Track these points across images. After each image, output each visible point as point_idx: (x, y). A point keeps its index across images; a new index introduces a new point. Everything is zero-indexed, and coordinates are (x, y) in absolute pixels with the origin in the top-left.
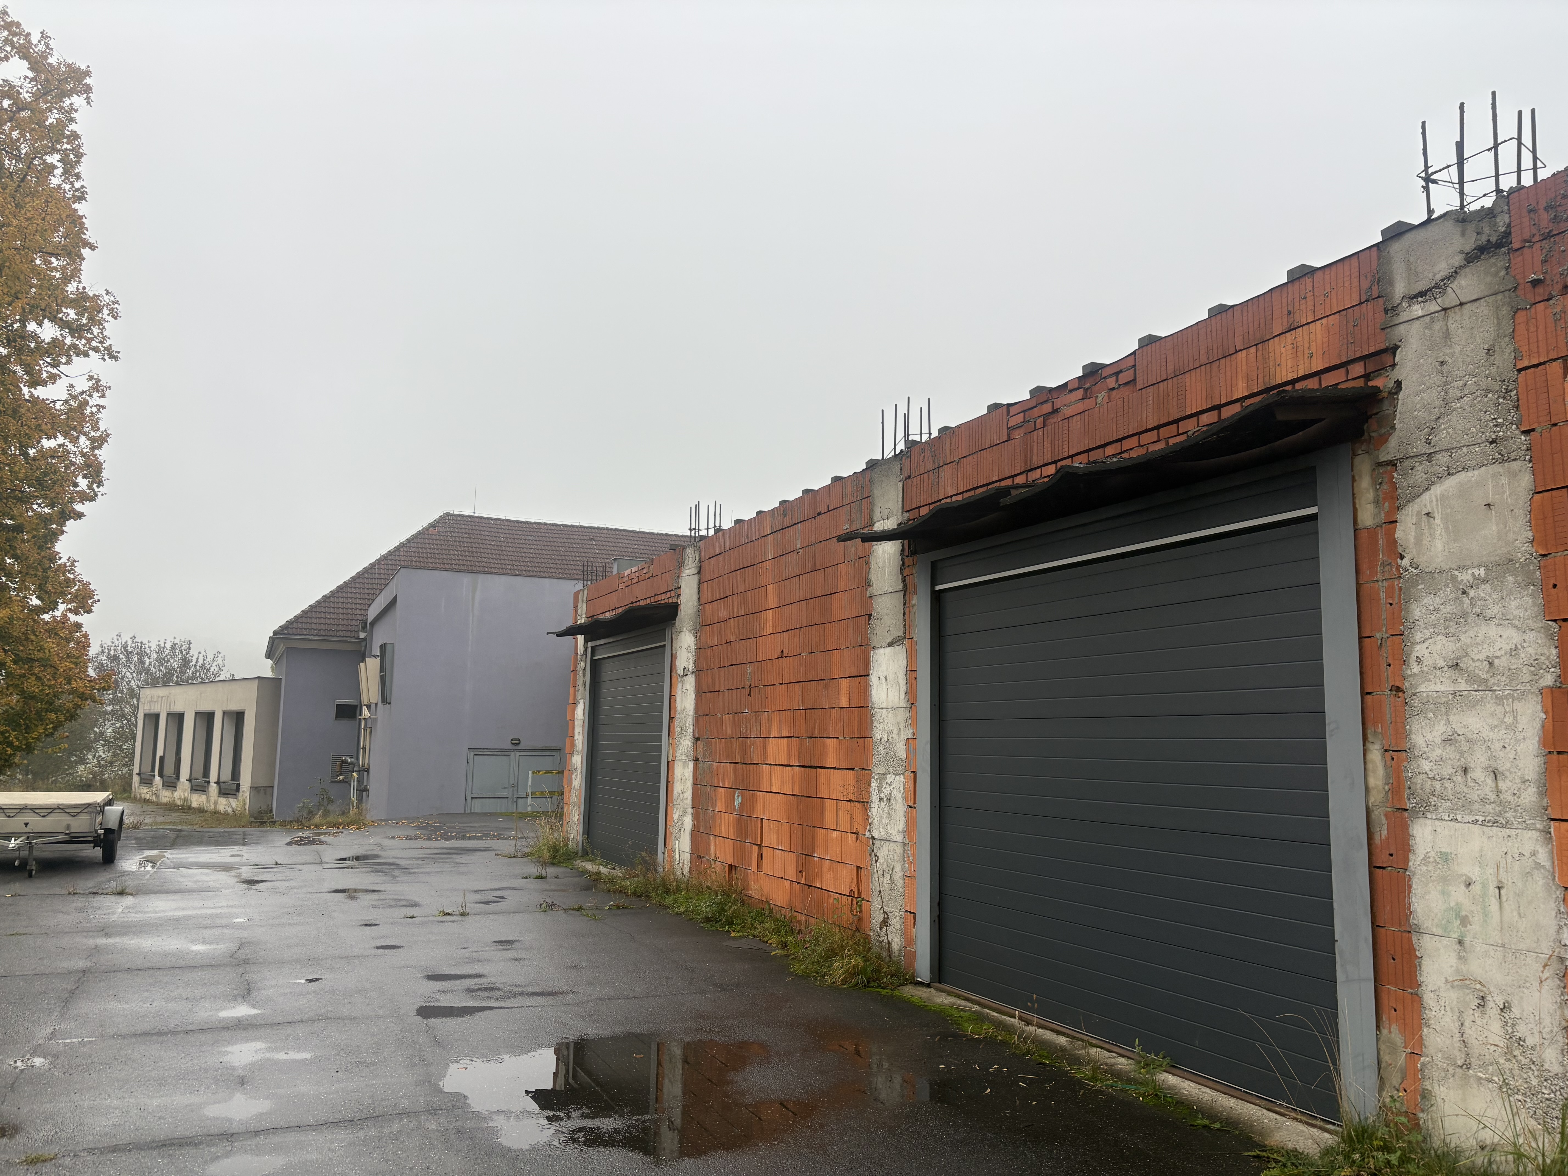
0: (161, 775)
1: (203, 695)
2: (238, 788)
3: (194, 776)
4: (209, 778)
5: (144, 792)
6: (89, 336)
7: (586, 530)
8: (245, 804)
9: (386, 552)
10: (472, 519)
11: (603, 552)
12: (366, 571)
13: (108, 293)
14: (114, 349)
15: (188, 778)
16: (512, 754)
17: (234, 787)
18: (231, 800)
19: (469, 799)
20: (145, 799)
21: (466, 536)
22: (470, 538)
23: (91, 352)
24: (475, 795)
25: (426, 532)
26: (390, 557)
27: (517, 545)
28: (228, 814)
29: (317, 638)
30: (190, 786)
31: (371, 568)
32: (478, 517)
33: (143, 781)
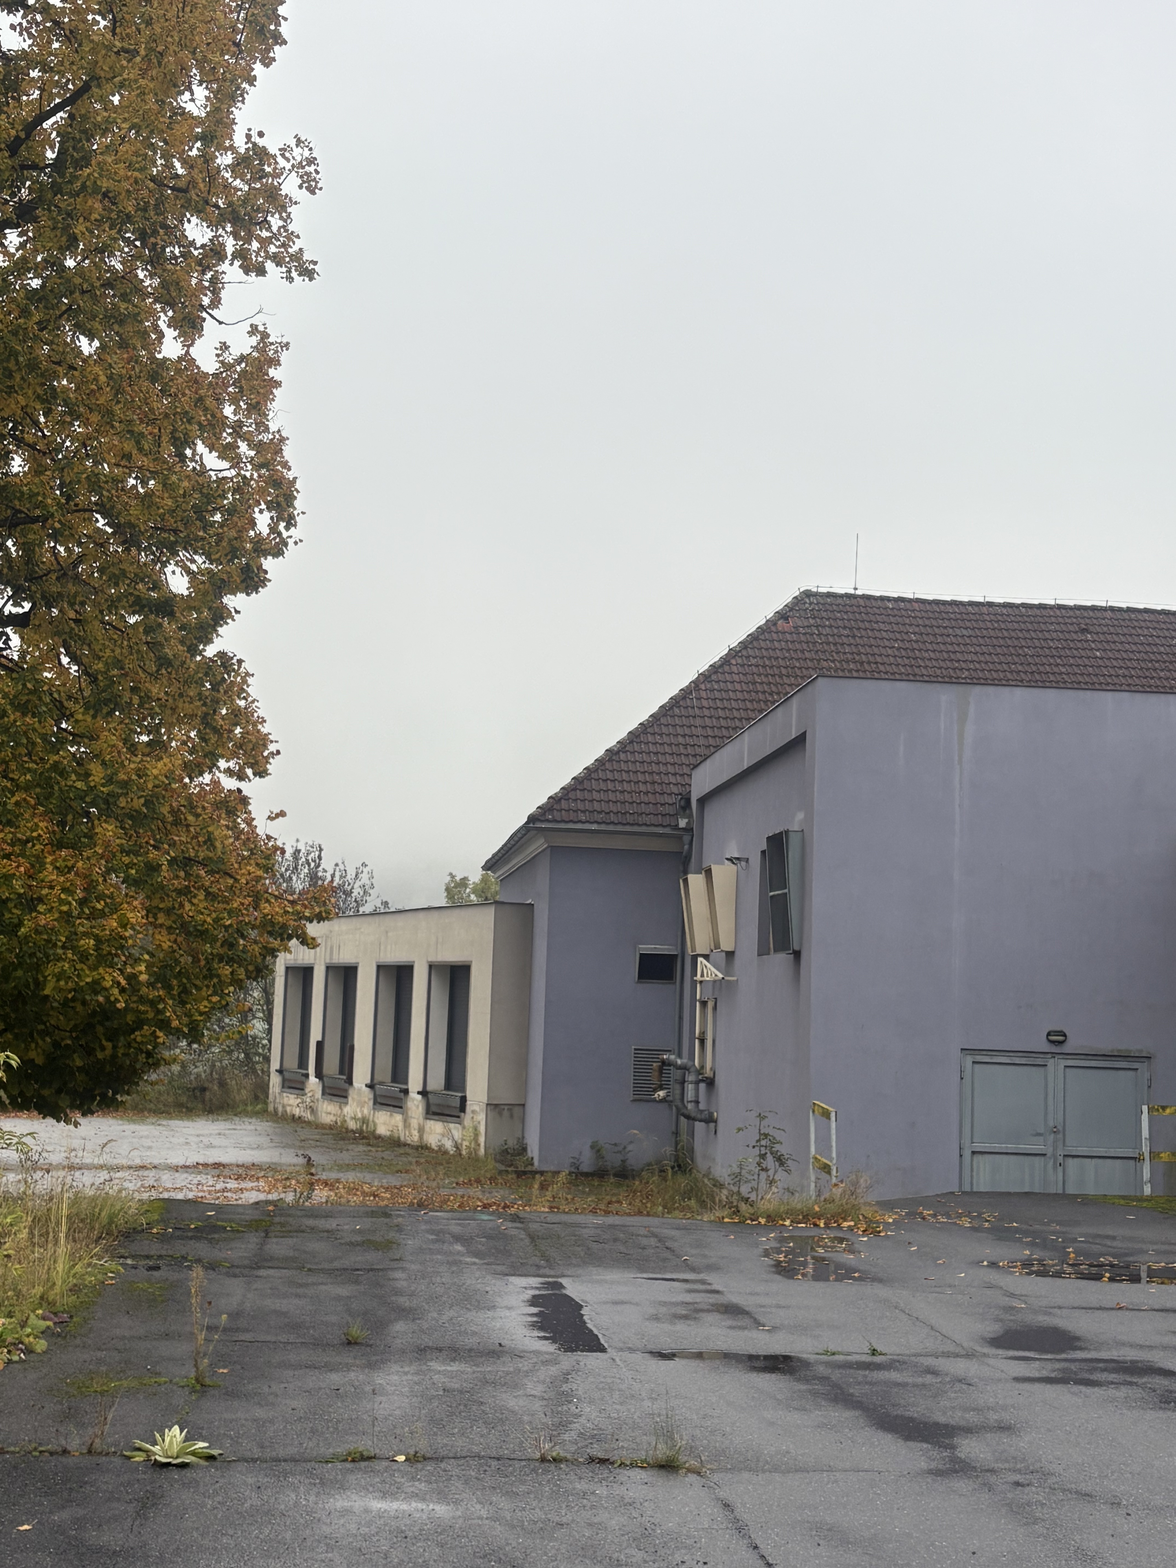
0: (319, 1074)
1: (390, 934)
2: (463, 1108)
3: (378, 1078)
4: (406, 1083)
5: (291, 1103)
6: (265, 234)
7: (1071, 613)
8: (476, 1135)
9: (706, 667)
10: (854, 601)
11: (1110, 654)
12: (675, 702)
13: (299, 142)
14: (306, 257)
15: (368, 1081)
16: (1051, 1062)
17: (457, 1103)
18: (452, 1125)
19: (967, 1153)
20: (294, 1116)
21: (846, 632)
22: (854, 637)
23: (269, 265)
24: (978, 1147)
25: (773, 629)
26: (714, 677)
27: (943, 647)
28: (446, 1152)
29: (603, 827)
30: (371, 1096)
31: (684, 698)
32: (864, 597)
33: (287, 1084)
